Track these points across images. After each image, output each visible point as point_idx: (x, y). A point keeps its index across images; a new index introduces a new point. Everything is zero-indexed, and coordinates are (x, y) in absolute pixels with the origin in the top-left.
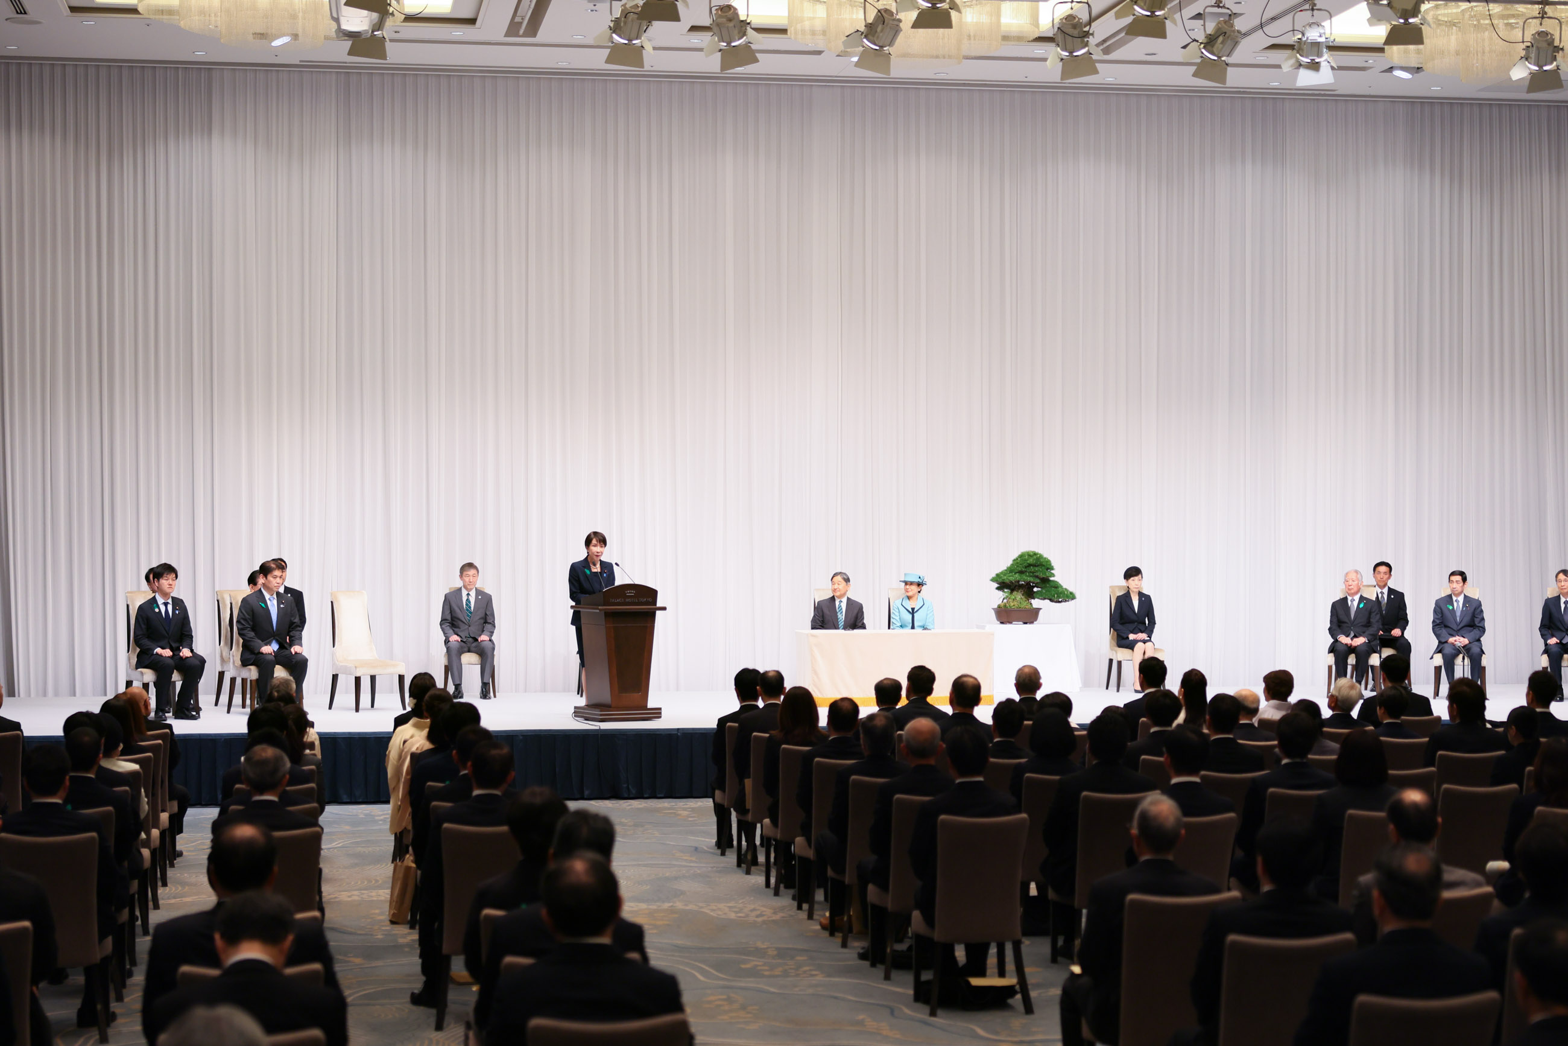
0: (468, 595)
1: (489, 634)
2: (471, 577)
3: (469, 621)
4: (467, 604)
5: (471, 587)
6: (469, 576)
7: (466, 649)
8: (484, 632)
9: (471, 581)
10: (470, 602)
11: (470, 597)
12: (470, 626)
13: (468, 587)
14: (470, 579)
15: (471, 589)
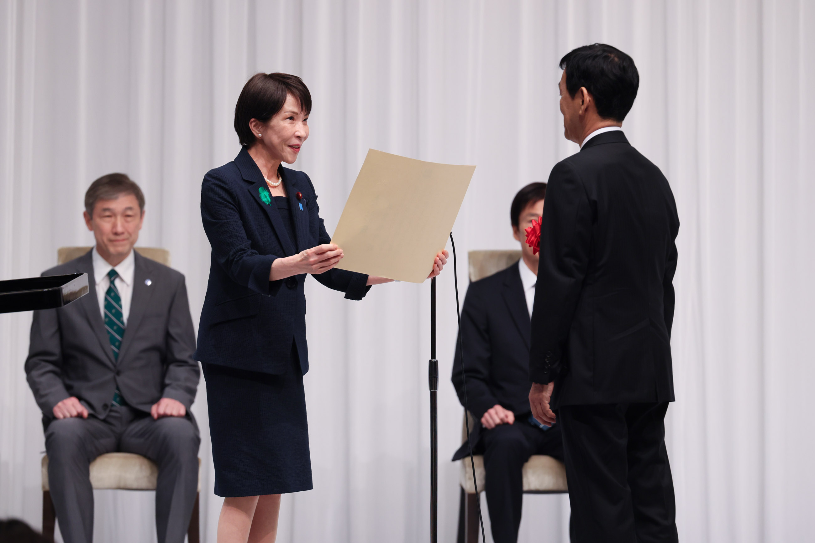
0: (113, 275)
1: (181, 393)
2: (120, 221)
3: (117, 355)
4: (108, 306)
5: (120, 249)
6: (113, 215)
7: (109, 441)
8: (167, 390)
9: (120, 229)
10: (118, 299)
11: (117, 282)
12: (118, 373)
13: (112, 249)
14: (114, 226)
15: (120, 258)
